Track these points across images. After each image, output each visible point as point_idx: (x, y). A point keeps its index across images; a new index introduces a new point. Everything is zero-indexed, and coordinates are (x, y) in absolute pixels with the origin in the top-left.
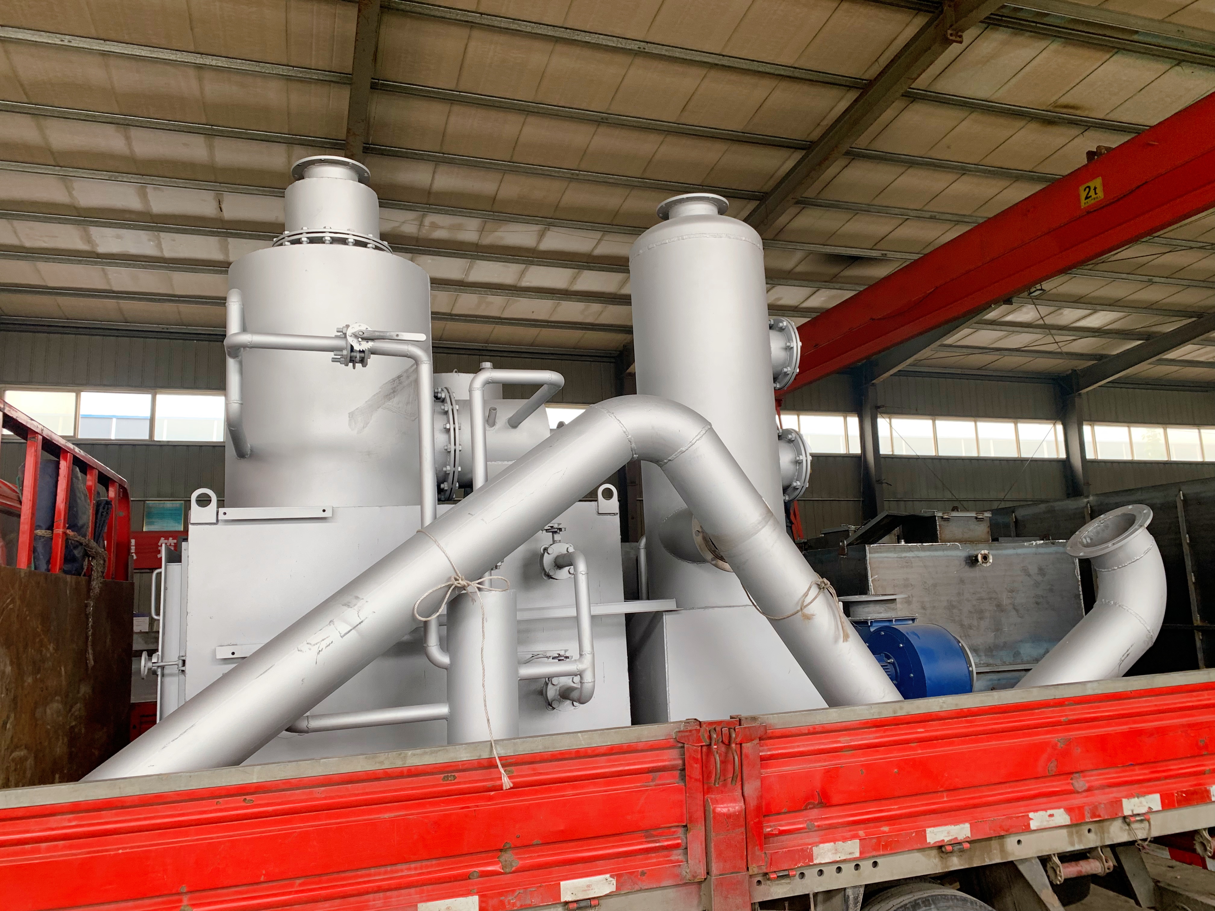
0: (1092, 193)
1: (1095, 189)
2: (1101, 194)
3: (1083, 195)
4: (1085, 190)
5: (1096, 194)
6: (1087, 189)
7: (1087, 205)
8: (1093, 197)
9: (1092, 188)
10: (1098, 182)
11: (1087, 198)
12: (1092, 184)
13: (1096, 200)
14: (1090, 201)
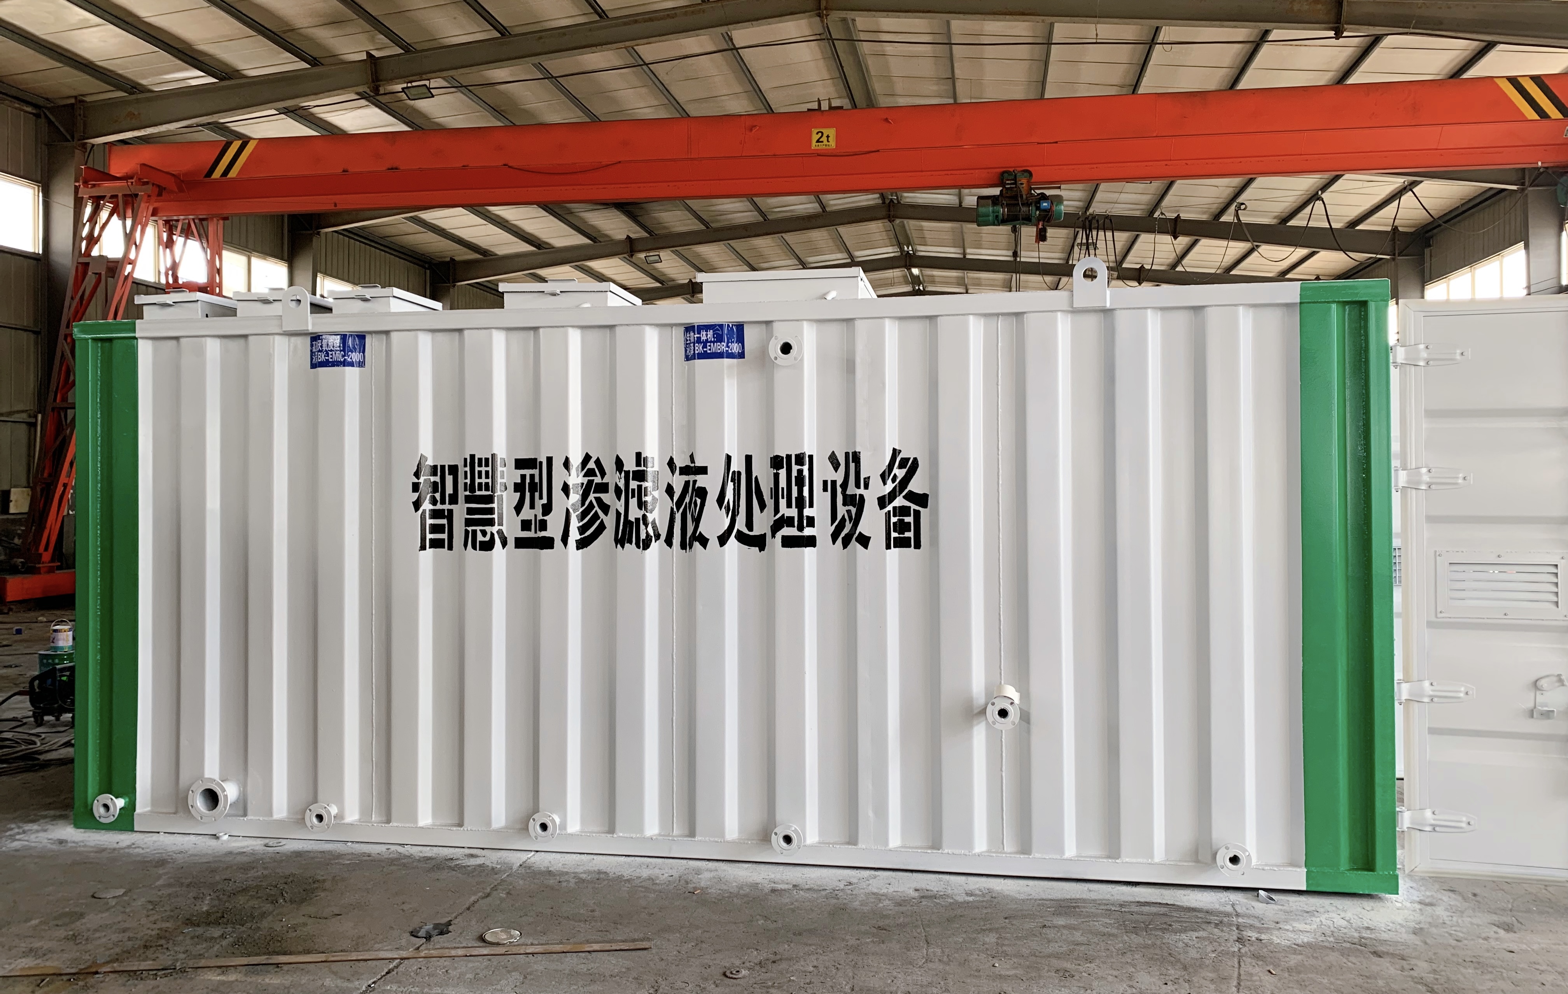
0: (824, 139)
1: (828, 137)
2: (832, 144)
3: (815, 137)
4: (817, 133)
5: (828, 141)
6: (820, 134)
7: (817, 148)
8: (824, 143)
9: (825, 135)
10: (831, 132)
11: (818, 141)
12: (826, 132)
13: (827, 147)
14: (821, 146)
